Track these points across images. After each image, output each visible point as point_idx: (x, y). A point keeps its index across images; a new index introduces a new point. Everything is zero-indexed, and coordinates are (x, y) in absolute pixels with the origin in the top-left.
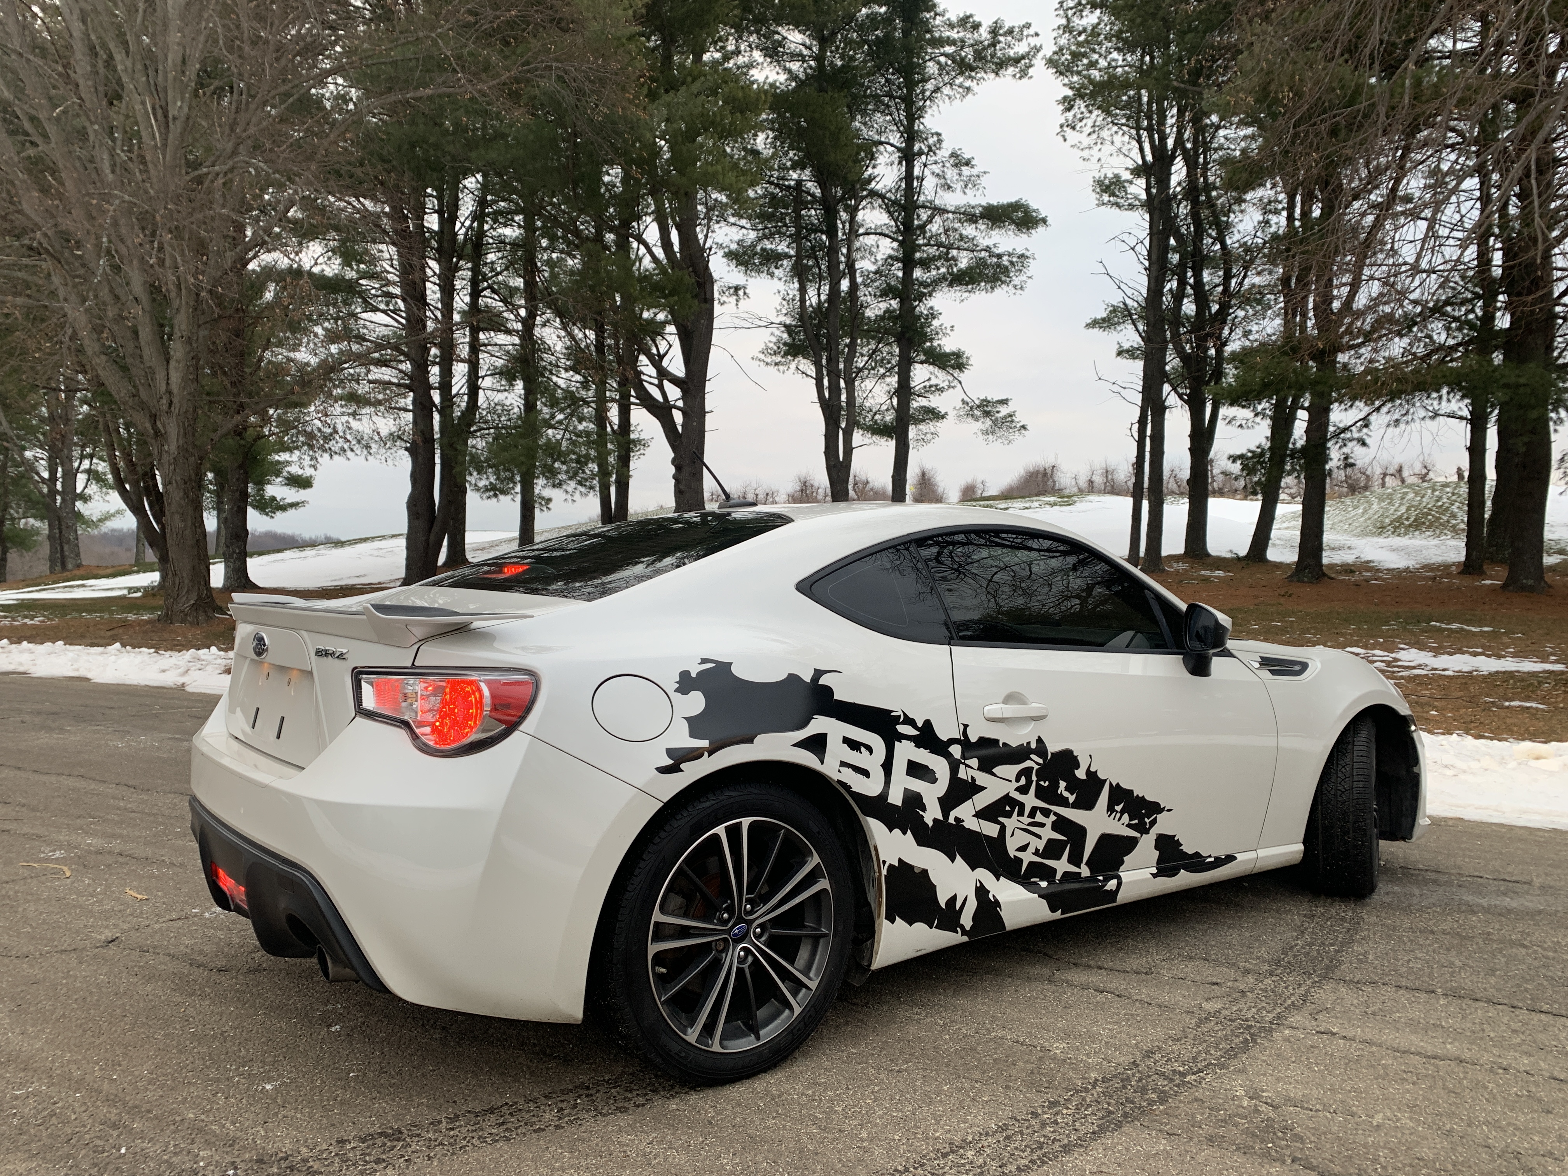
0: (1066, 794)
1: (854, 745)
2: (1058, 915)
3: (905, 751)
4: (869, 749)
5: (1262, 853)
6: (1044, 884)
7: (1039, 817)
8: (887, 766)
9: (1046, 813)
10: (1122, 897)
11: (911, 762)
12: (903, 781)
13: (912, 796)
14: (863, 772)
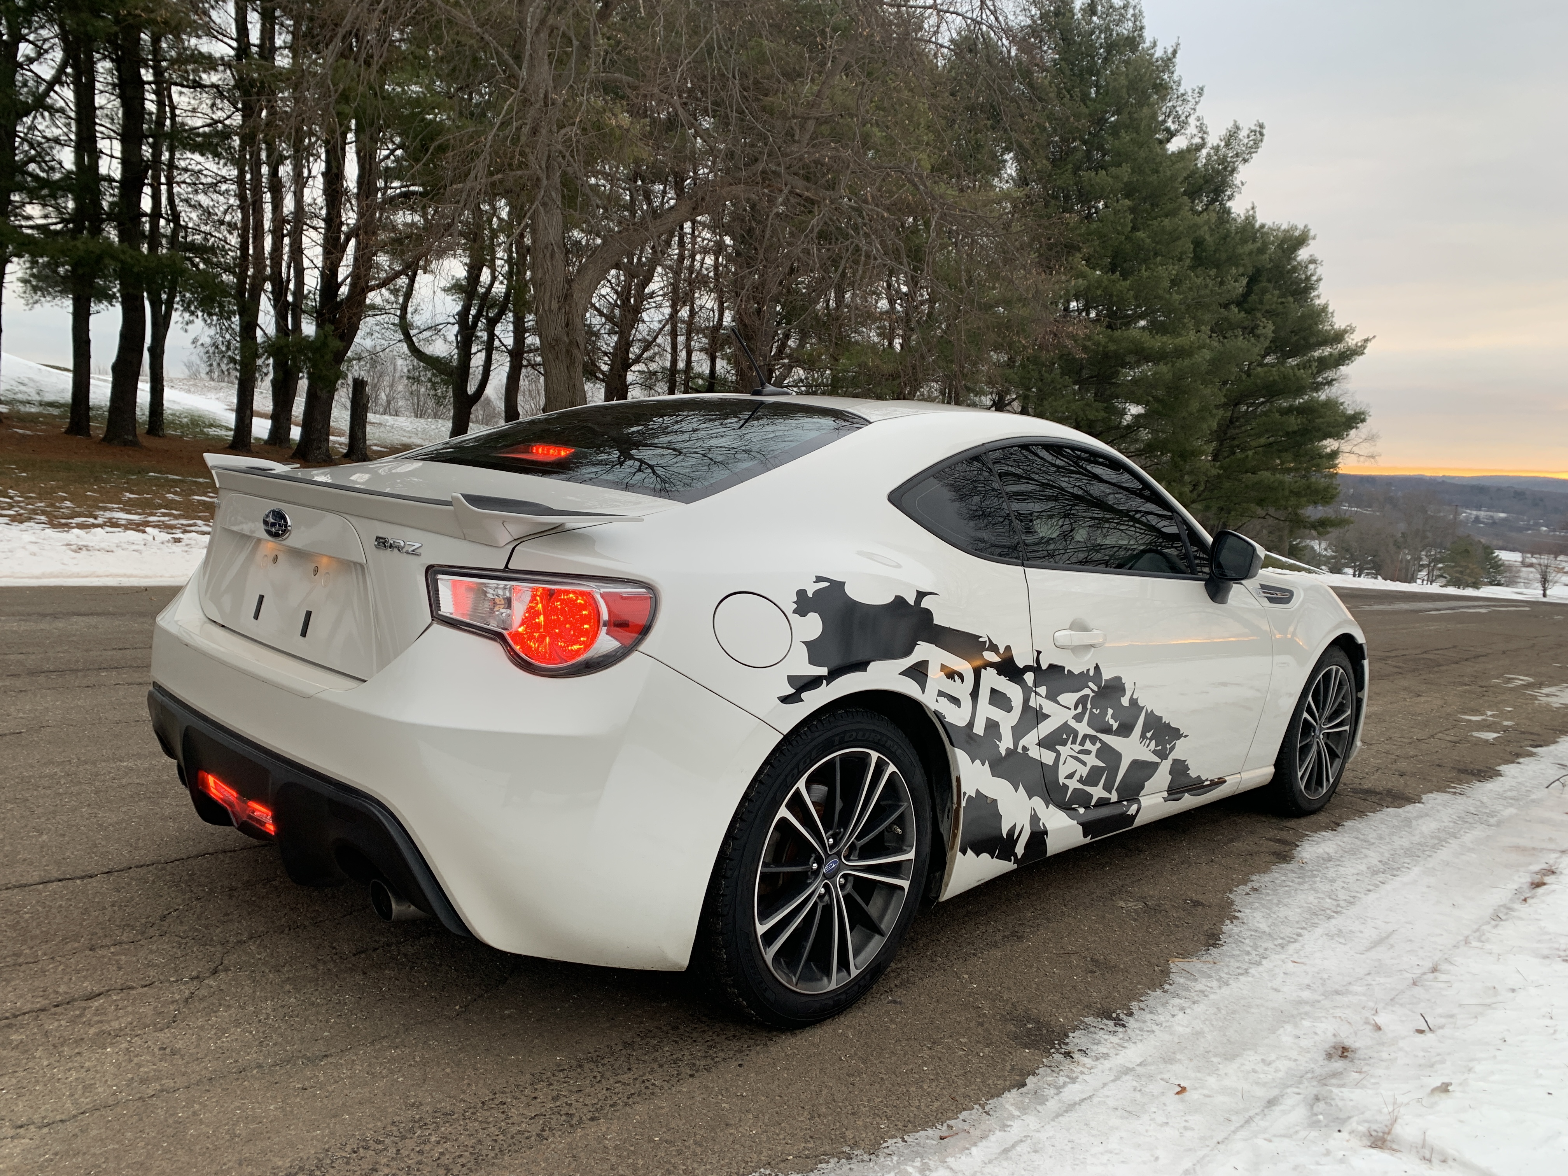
1: (949, 673)
2: (1089, 839)
3: (991, 679)
4: (961, 677)
5: (1246, 776)
6: (1082, 811)
7: (1088, 745)
8: (975, 694)
9: (1093, 739)
10: (1138, 822)
11: (993, 691)
12: (986, 710)
13: (992, 726)
14: (955, 701)
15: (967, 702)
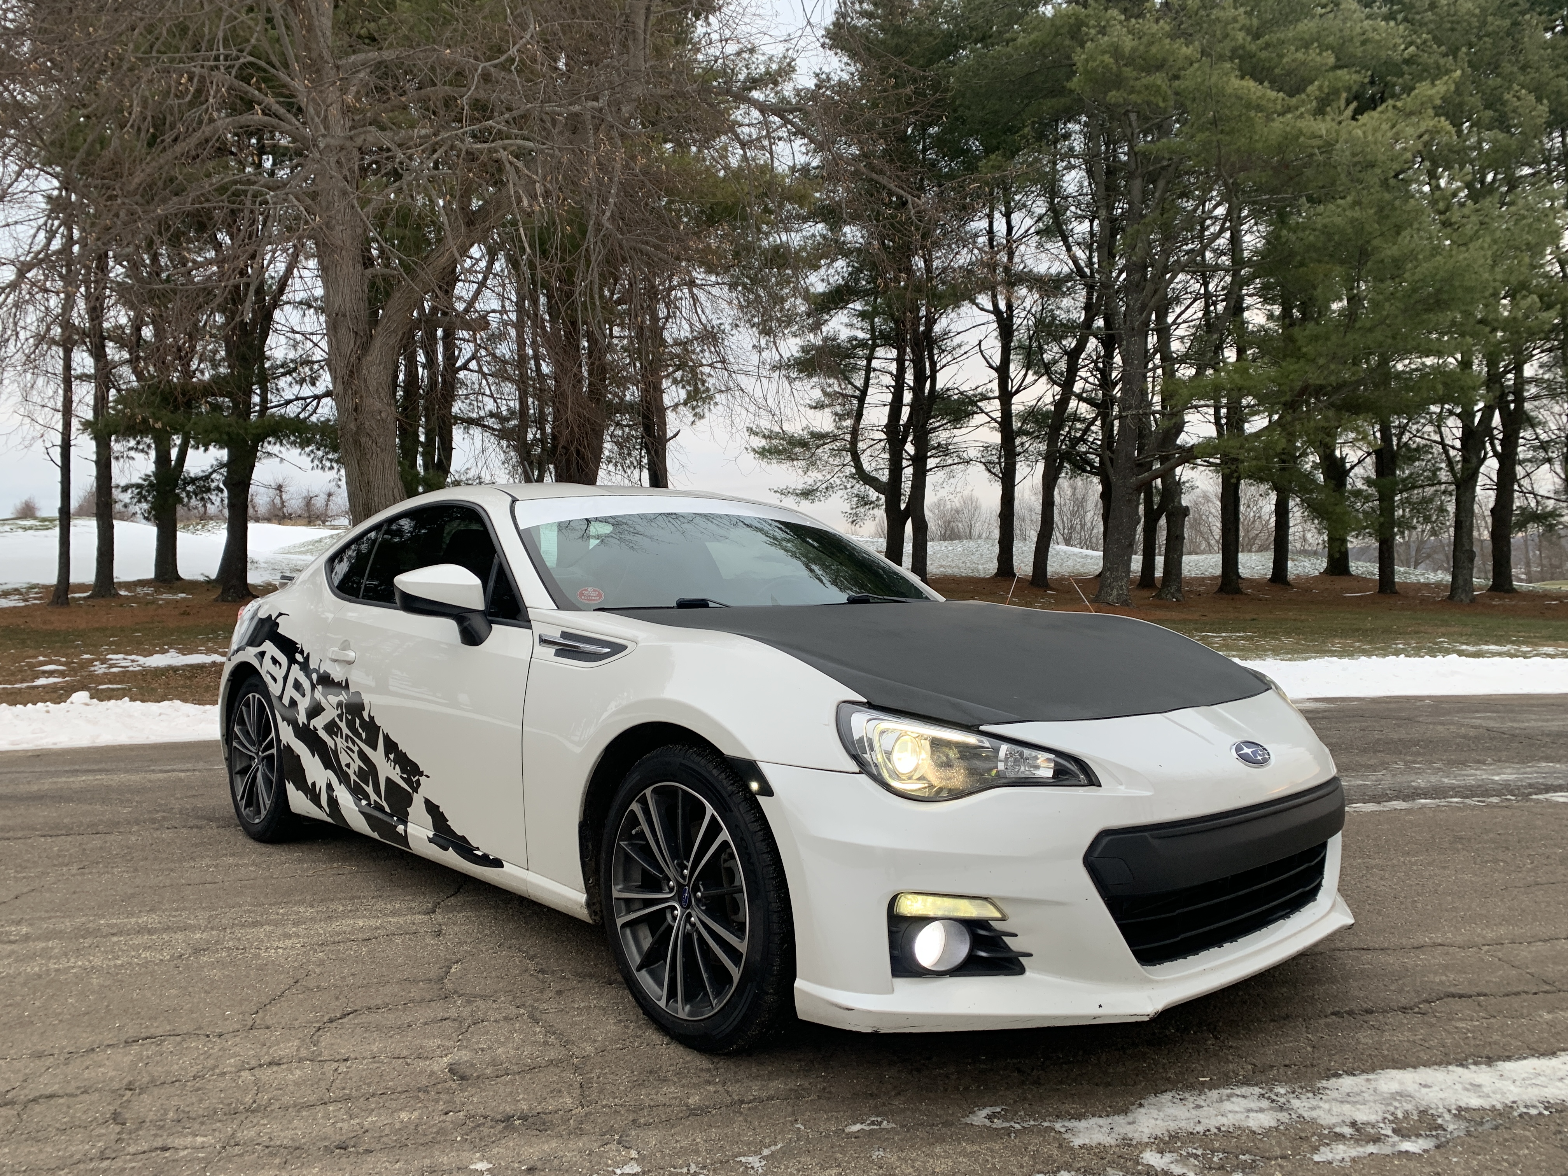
0: (360, 730)
1: (275, 661)
2: (375, 835)
3: (296, 672)
4: (280, 665)
6: (364, 802)
7: (350, 745)
8: (285, 678)
9: (354, 743)
11: (296, 680)
12: (290, 692)
13: (293, 703)
14: (275, 680)
15: (280, 681)
